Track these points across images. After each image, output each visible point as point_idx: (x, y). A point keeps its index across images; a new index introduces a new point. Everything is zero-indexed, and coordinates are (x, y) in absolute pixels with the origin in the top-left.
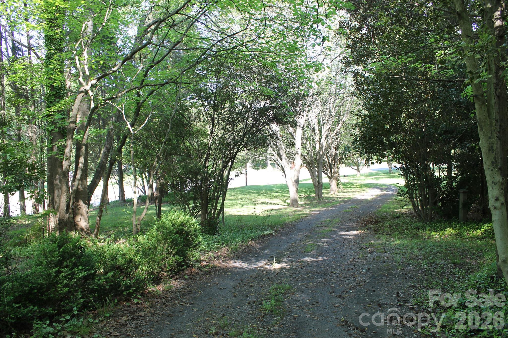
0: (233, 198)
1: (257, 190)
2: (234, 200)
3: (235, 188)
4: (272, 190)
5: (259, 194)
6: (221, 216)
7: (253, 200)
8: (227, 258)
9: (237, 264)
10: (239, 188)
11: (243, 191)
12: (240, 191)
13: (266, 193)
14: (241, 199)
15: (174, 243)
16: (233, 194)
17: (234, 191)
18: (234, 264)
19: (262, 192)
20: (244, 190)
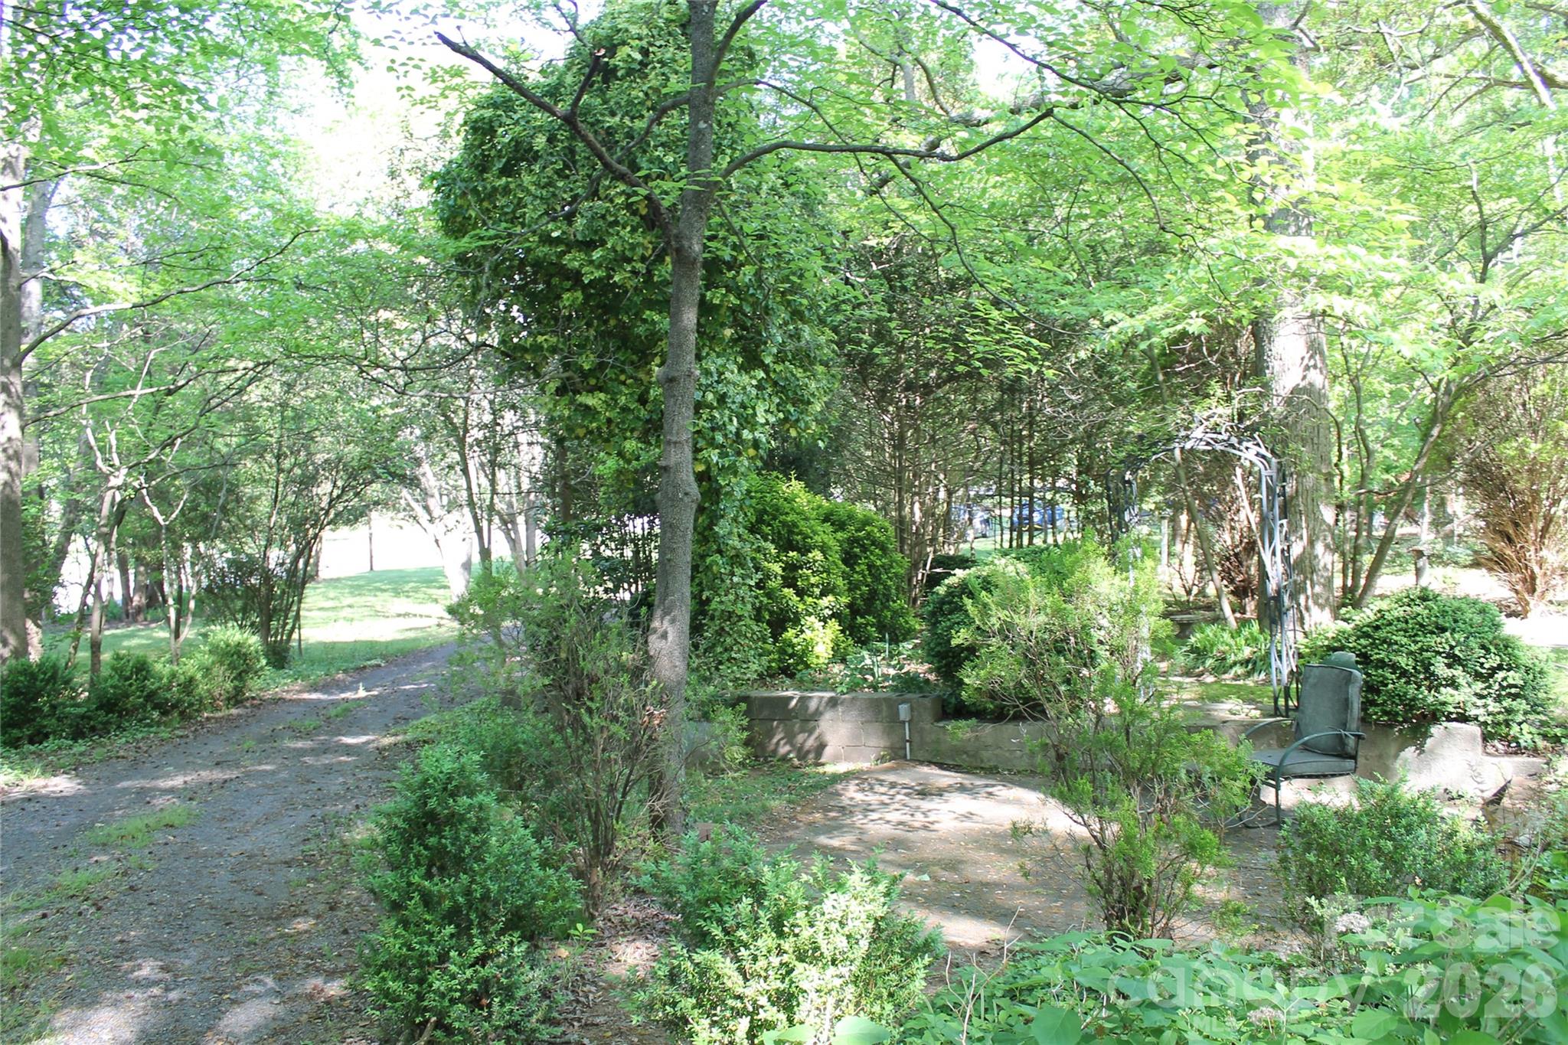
0: (330, 604)
1: (396, 583)
2: (334, 609)
3: (338, 580)
4: (435, 581)
5: (397, 593)
6: (295, 636)
7: (378, 608)
8: (300, 692)
9: (314, 696)
10: (349, 579)
11: (359, 587)
12: (351, 587)
13: (416, 590)
14: (350, 606)
15: (232, 667)
16: (332, 594)
17: (336, 587)
18: (306, 696)
19: (407, 588)
20: (362, 583)
